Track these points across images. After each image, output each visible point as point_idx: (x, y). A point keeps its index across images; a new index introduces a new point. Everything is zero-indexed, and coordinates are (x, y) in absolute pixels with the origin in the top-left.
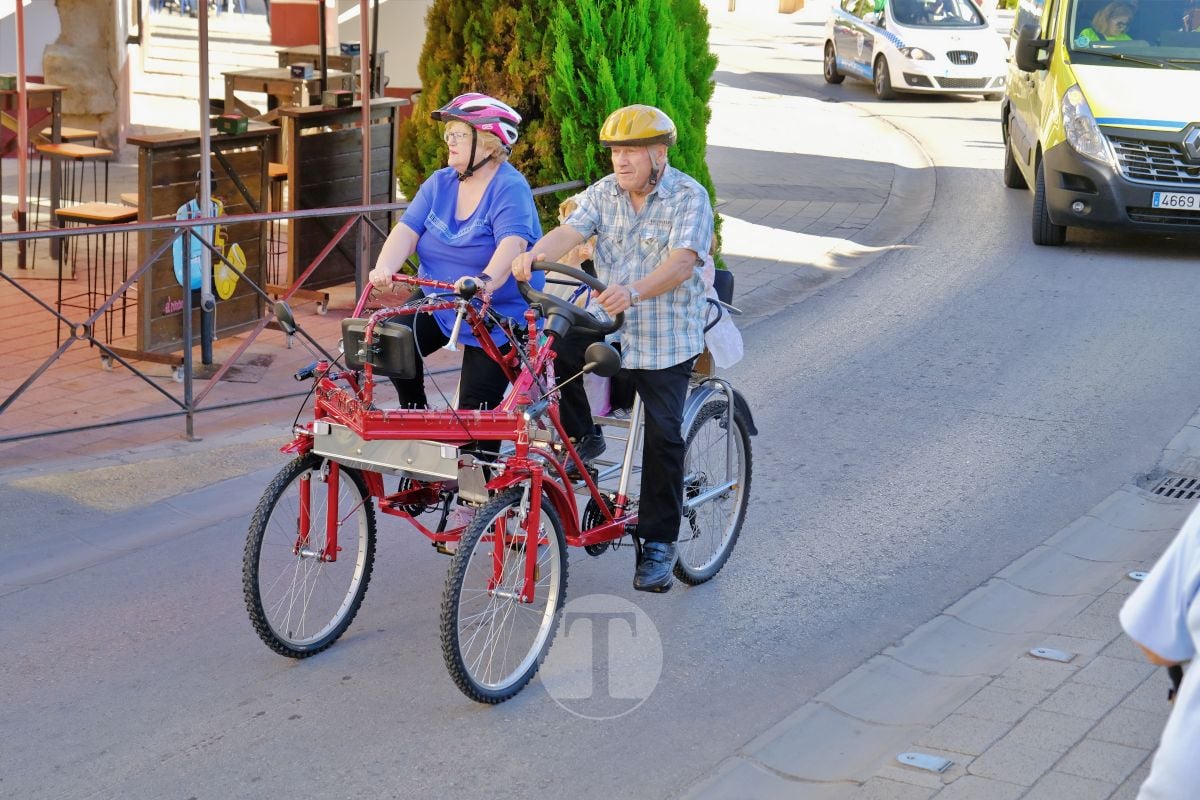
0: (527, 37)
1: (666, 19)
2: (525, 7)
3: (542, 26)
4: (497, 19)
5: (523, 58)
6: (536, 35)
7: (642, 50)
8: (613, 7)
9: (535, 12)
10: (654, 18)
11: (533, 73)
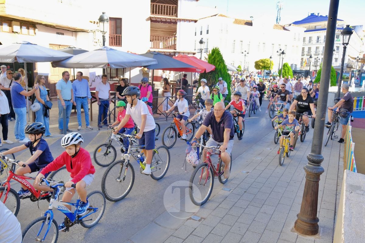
0: (212, 77)
1: (227, 76)
2: (212, 75)
3: (214, 77)
4: (209, 76)
5: (212, 80)
6: (213, 78)
7: (225, 79)
8: (222, 74)
9: (213, 75)
10: (226, 76)
11: (213, 82)
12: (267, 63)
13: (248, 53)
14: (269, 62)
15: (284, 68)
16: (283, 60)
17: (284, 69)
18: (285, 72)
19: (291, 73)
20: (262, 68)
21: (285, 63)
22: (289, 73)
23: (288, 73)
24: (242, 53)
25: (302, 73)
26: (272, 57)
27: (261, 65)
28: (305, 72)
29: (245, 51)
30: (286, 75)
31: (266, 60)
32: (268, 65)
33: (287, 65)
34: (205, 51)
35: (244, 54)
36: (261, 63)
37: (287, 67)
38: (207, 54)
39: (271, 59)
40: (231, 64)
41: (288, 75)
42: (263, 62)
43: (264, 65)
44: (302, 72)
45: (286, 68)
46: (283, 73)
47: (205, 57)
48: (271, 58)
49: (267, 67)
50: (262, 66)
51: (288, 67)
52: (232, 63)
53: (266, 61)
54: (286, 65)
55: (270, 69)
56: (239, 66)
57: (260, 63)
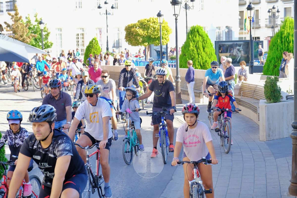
12: (154, 28)
13: (112, 8)
14: (157, 26)
15: (193, 38)
16: (176, 19)
17: (194, 41)
18: (197, 48)
19: (212, 48)
20: (143, 42)
21: (195, 25)
22: (206, 49)
23: (204, 49)
24: (99, 7)
25: (238, 48)
26: (162, 13)
27: (138, 35)
28: (244, 45)
29: (106, 3)
30: (198, 54)
31: (152, 20)
32: (156, 33)
33: (200, 30)
34: (9, 8)
35: (103, 11)
36: (141, 30)
37: (199, 35)
38: (9, 14)
39: (161, 18)
40: (78, 35)
41: (203, 54)
42: (143, 25)
43: (147, 33)
44: (237, 45)
45: (197, 37)
46: (193, 50)
47: (5, 23)
48: (159, 15)
49: (155, 39)
50: (144, 36)
51: (202, 36)
52: (80, 32)
53: (151, 24)
54: (198, 31)
55: (161, 43)
56: (93, 39)
57: (138, 30)
